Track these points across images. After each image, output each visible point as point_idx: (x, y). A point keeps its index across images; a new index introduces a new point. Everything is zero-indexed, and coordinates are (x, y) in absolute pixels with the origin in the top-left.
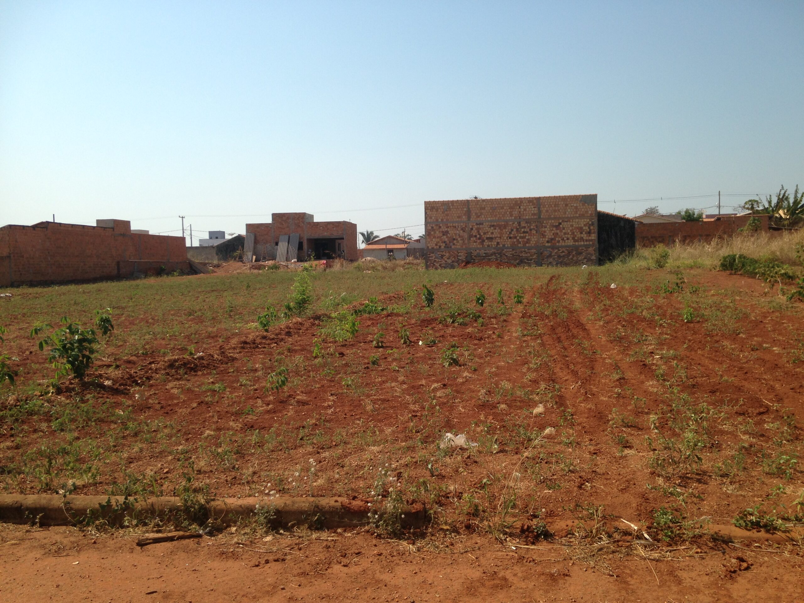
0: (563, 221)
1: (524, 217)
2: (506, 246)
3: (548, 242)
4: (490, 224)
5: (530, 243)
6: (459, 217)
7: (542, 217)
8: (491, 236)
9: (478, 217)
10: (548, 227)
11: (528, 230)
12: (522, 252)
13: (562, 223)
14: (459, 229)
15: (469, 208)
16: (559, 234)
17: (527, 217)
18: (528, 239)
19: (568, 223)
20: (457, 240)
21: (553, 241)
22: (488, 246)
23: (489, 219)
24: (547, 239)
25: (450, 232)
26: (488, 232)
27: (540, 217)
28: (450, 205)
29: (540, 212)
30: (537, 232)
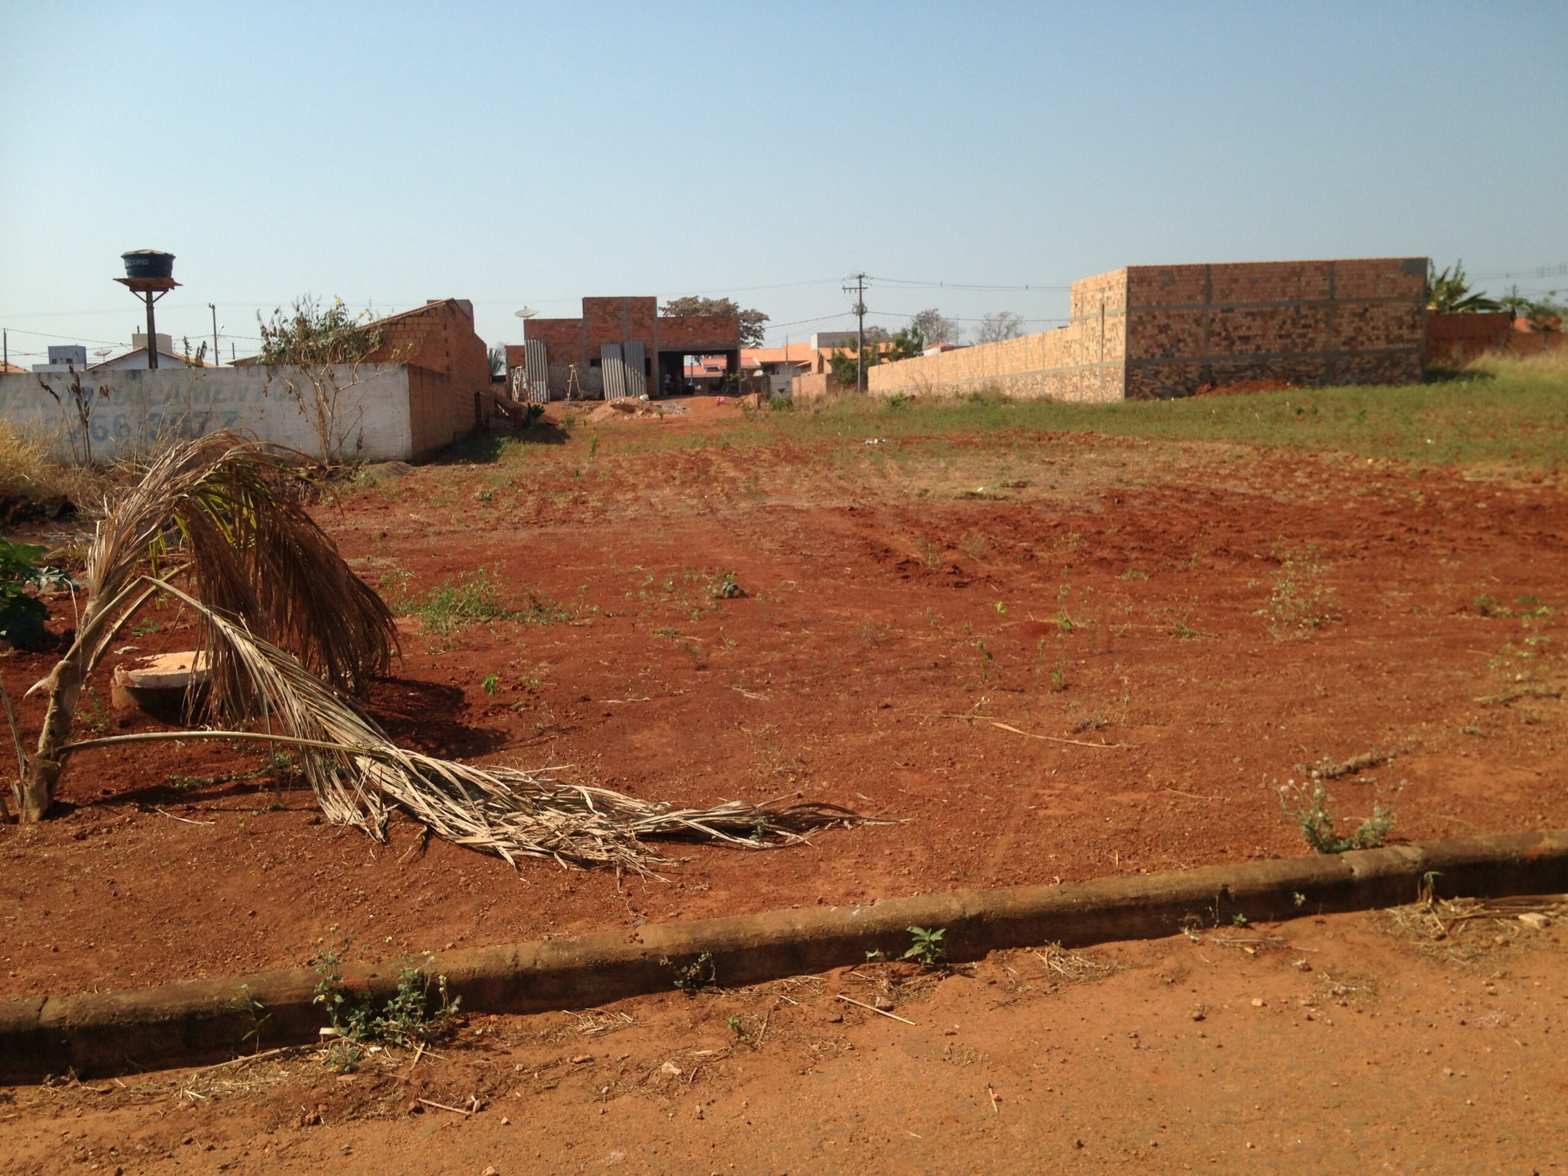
0: (1372, 306)
1: (1306, 298)
2: (1273, 352)
3: (1345, 344)
4: (1246, 310)
5: (1313, 346)
6: (1190, 297)
7: (1336, 297)
8: (1247, 333)
9: (1226, 297)
10: (1346, 315)
11: (1312, 322)
12: (1299, 363)
13: (1371, 310)
14: (1190, 321)
15: (1209, 280)
16: (1365, 328)
17: (1311, 298)
18: (1311, 339)
19: (1380, 310)
20: (1185, 341)
21: (1353, 343)
22: (1241, 352)
23: (1245, 301)
24: (1343, 339)
25: (1173, 326)
26: (1241, 326)
27: (1333, 298)
28: (1175, 273)
29: (1333, 288)
30: (1326, 326)
